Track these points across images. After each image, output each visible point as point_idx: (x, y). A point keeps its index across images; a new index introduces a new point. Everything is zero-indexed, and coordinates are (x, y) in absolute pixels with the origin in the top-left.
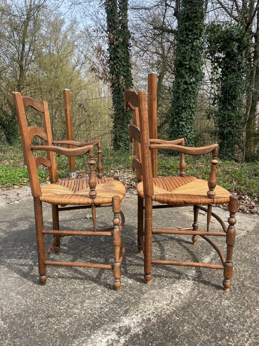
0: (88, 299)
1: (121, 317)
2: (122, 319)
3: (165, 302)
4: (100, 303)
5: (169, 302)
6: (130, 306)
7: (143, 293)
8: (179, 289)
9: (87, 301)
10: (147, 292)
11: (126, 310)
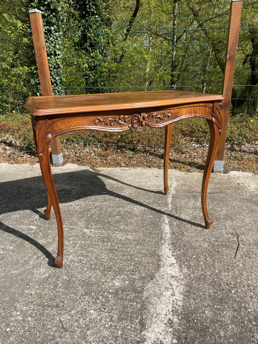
0: (88, 330)
1: (143, 333)
2: (145, 335)
3: (169, 293)
4: (105, 327)
5: (172, 291)
6: (140, 315)
7: (141, 292)
8: (170, 272)
9: (88, 333)
10: (143, 289)
11: (140, 321)
